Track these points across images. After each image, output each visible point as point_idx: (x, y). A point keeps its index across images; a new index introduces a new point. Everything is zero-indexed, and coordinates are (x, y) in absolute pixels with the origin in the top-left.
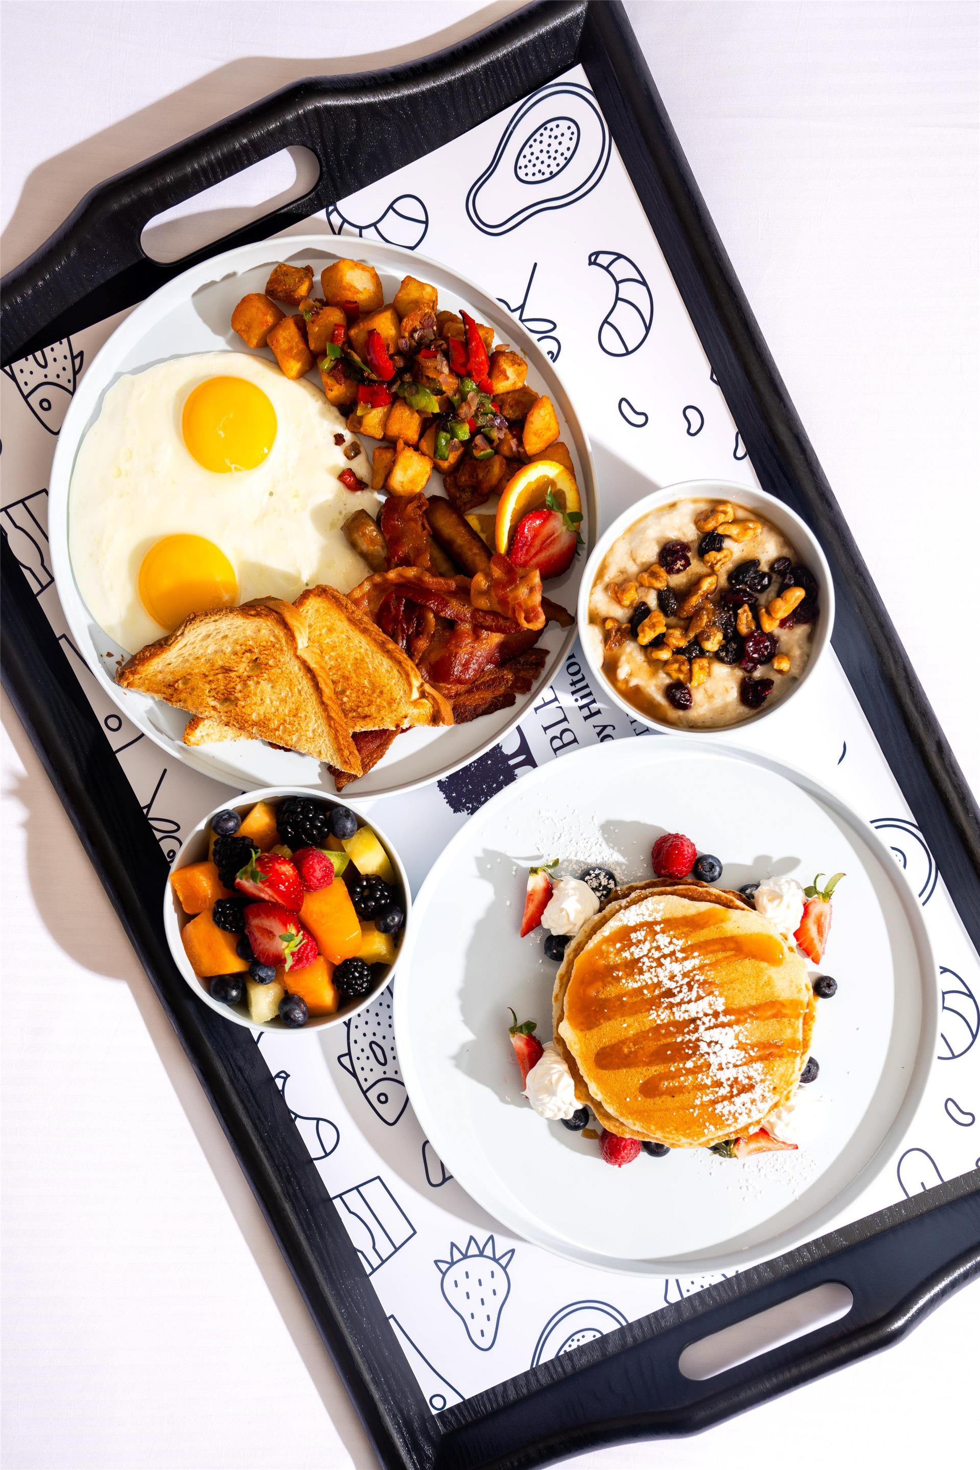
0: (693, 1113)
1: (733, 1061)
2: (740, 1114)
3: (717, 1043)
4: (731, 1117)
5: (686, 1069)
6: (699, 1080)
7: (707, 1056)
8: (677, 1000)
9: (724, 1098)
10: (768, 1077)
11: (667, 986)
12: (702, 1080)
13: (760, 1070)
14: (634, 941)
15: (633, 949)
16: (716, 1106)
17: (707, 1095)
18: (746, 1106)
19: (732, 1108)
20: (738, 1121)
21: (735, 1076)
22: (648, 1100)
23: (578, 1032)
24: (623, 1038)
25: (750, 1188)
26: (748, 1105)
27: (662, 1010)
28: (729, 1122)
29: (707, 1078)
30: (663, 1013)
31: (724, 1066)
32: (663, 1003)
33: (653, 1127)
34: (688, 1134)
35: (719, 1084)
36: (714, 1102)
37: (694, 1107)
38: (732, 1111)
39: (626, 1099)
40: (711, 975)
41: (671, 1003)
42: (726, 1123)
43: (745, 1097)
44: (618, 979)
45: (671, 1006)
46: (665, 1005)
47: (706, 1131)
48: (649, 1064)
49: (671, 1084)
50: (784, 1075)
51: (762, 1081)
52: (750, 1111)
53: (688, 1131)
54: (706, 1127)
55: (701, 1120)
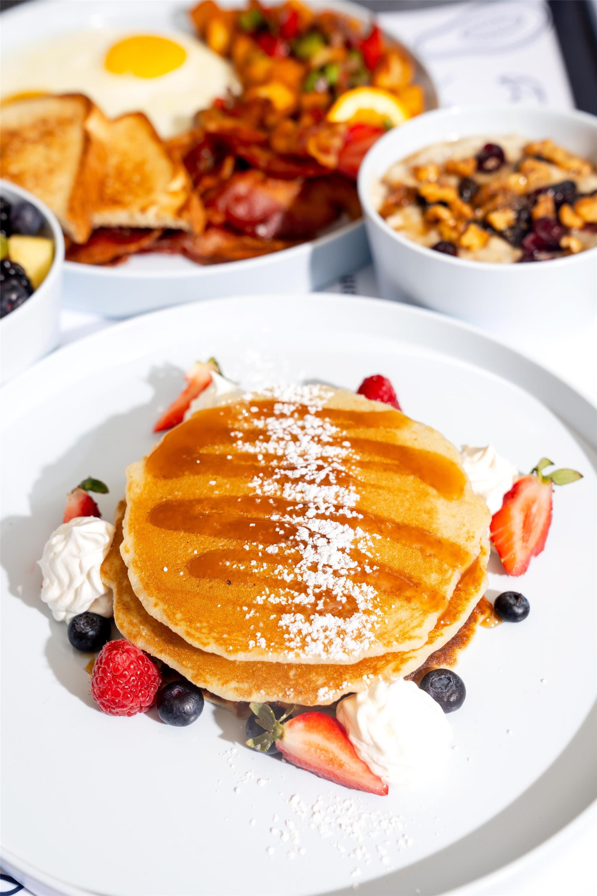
0: (244, 614)
1: (336, 567)
2: (314, 640)
3: (324, 536)
4: (298, 639)
5: (265, 554)
6: (276, 572)
7: (302, 546)
8: (297, 474)
9: (301, 609)
10: (378, 611)
11: (292, 461)
12: (280, 574)
13: (371, 596)
14: (277, 412)
15: (270, 420)
16: (284, 616)
17: (277, 595)
18: (328, 633)
19: (306, 628)
20: (306, 648)
21: (331, 587)
22: (194, 579)
23: (150, 478)
24: (202, 497)
25: (286, 837)
26: (332, 634)
27: (270, 481)
28: (292, 645)
29: (288, 575)
30: (269, 484)
31: (320, 567)
32: (276, 474)
33: (179, 616)
34: (224, 640)
35: (302, 588)
36: (281, 610)
37: (251, 606)
38: (304, 632)
39: (162, 570)
40: (355, 471)
41: (286, 476)
42: (287, 644)
43: (330, 620)
44: (235, 439)
45: (285, 479)
46: (278, 476)
47: (252, 643)
48: (218, 534)
49: (235, 566)
50: (401, 623)
51: (367, 612)
52: (331, 642)
53: (225, 636)
54: (254, 637)
55: (252, 627)
